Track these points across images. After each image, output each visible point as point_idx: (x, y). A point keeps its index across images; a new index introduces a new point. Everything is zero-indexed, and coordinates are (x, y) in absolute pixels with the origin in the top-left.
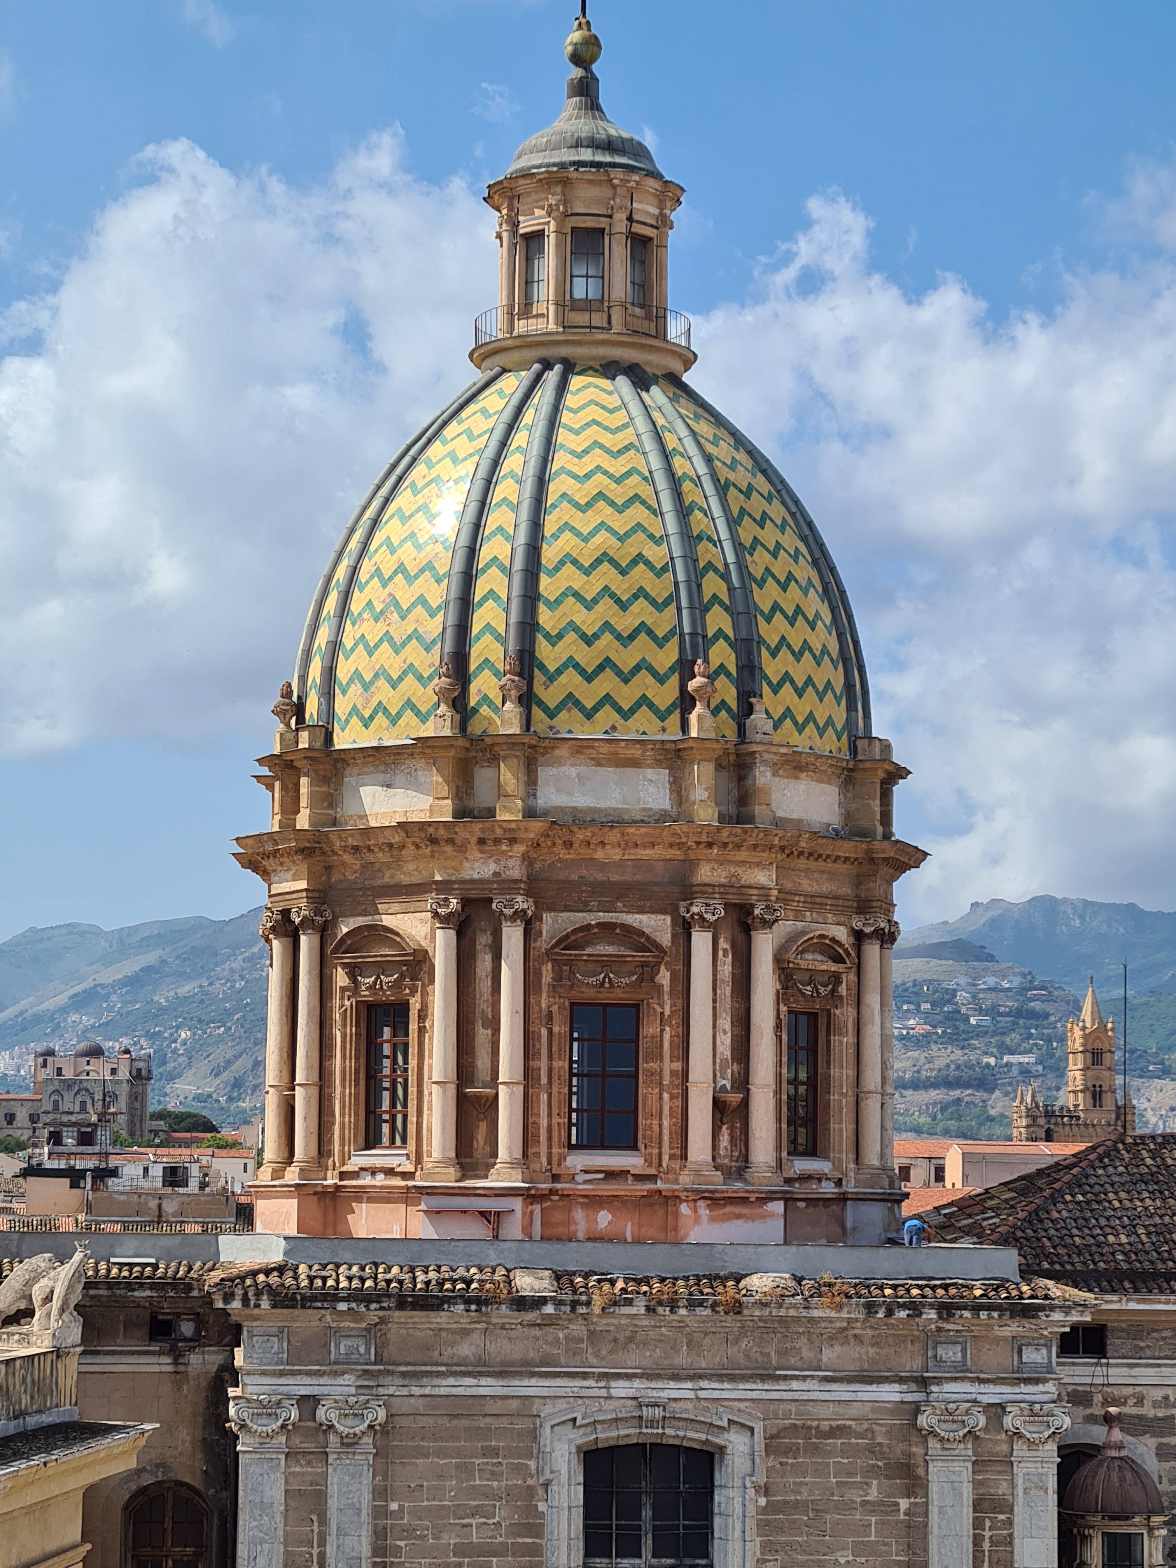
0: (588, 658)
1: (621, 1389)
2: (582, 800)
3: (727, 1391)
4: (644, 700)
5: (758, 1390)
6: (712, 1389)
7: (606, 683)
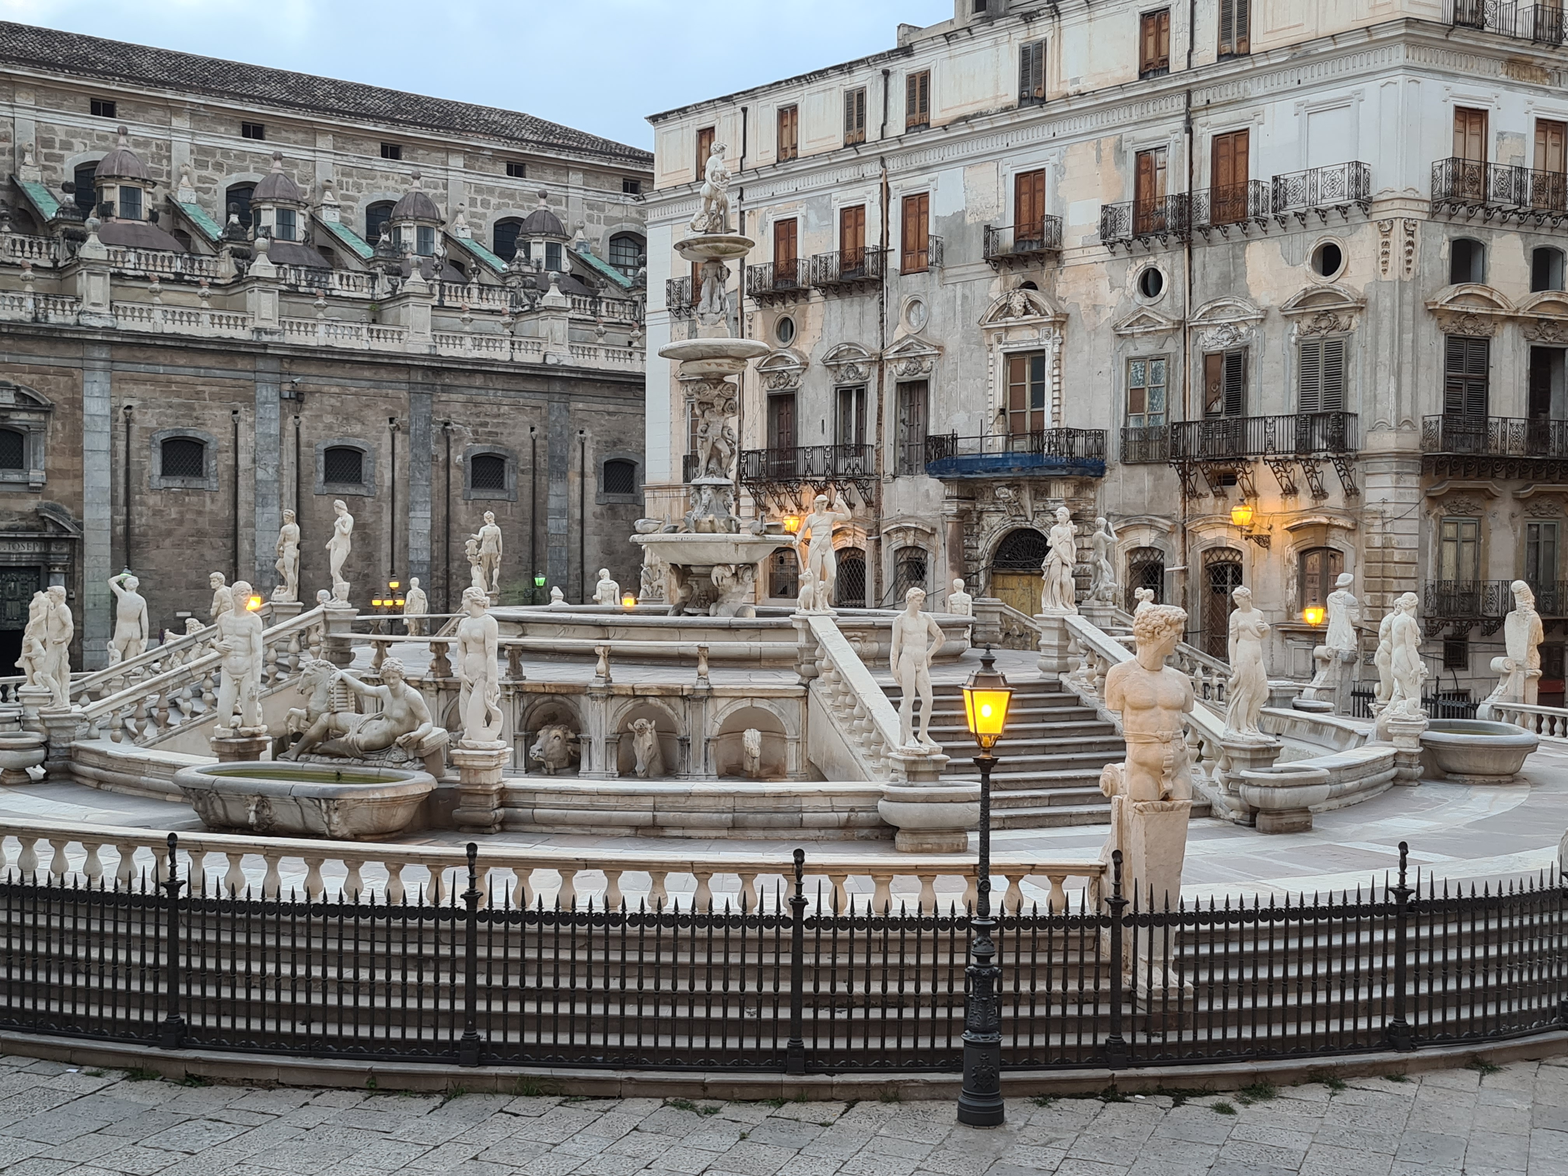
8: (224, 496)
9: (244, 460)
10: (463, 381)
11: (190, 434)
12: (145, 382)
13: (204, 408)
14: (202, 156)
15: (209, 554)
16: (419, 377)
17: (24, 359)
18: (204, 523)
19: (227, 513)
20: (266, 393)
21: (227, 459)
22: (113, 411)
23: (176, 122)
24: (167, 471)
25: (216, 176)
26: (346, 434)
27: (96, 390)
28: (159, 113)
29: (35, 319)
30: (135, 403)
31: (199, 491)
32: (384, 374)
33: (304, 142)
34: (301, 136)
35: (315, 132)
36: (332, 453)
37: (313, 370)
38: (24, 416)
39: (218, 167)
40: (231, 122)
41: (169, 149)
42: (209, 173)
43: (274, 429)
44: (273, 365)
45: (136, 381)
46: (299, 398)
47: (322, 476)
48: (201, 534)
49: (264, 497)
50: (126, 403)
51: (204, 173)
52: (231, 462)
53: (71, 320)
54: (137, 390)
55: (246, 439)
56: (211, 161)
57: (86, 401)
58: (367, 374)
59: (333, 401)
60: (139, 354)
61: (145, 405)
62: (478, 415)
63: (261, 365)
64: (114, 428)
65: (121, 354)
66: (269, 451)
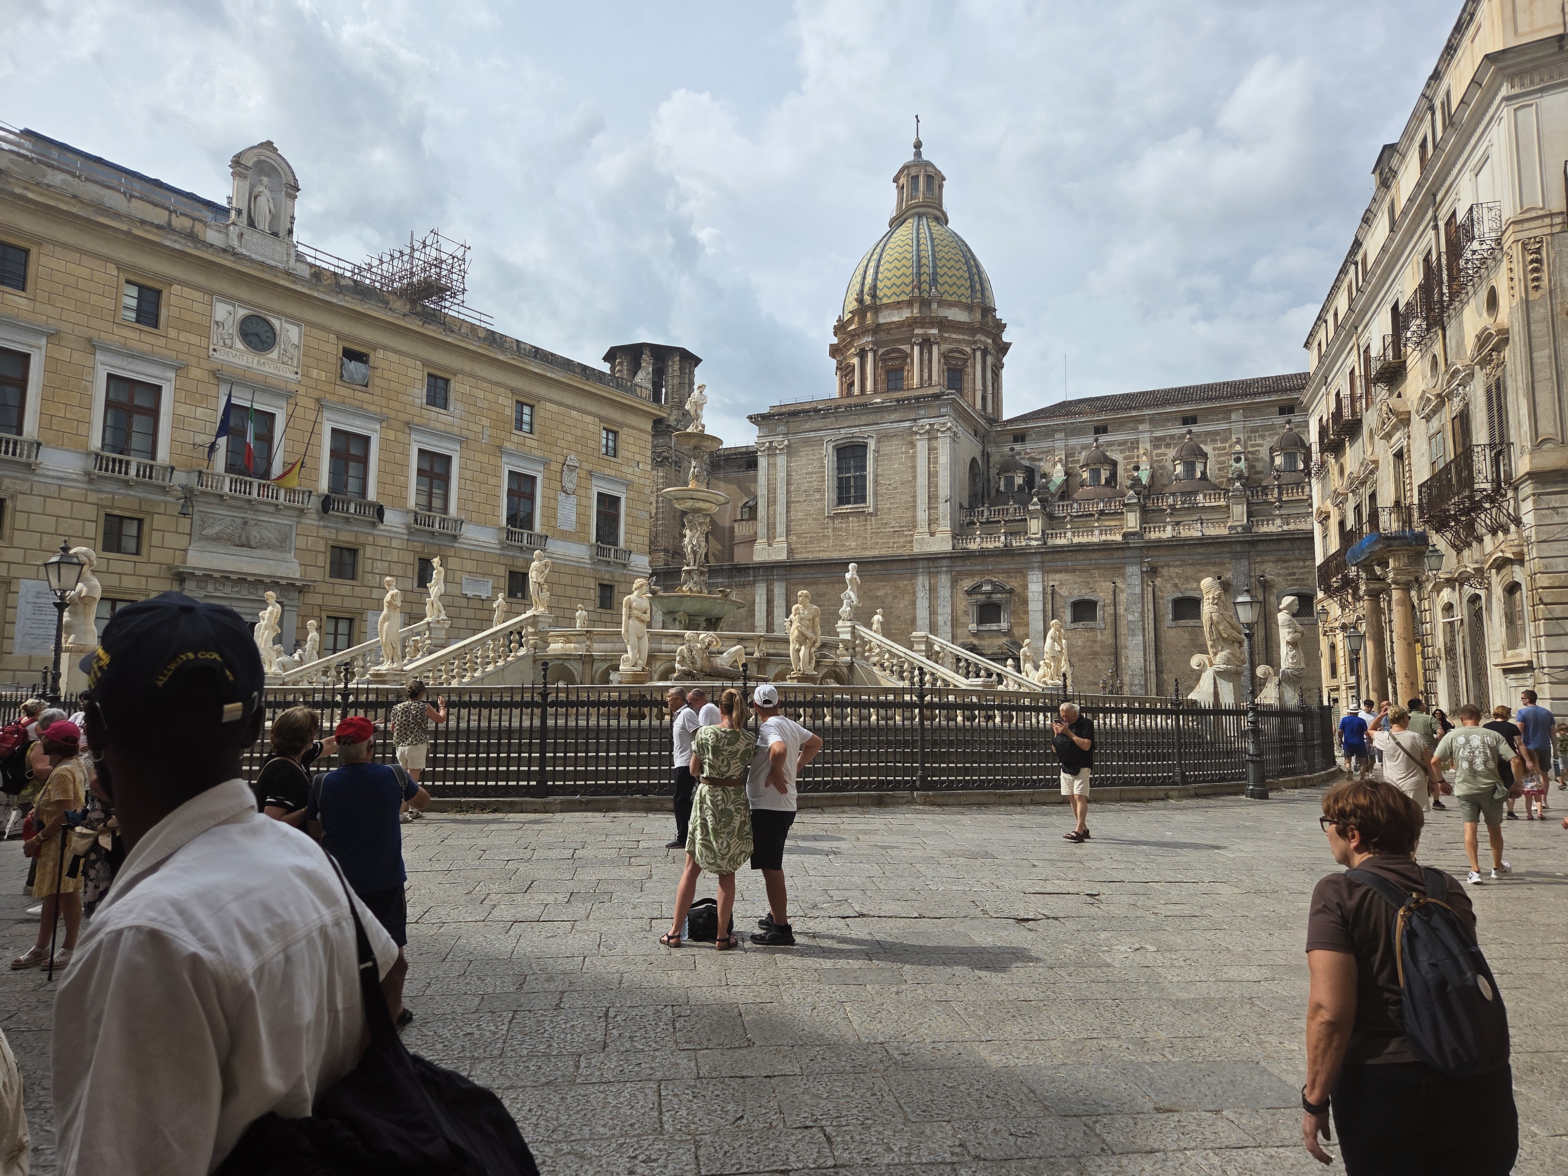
0: (889, 284)
1: (843, 431)
2: (888, 320)
3: (868, 428)
4: (903, 292)
5: (875, 427)
6: (863, 429)
7: (894, 289)
8: (1109, 632)
9: (1121, 610)
10: (1273, 546)
11: (1087, 598)
12: (1061, 572)
13: (1095, 582)
14: (1157, 442)
15: (1100, 665)
16: (1239, 548)
17: (999, 567)
18: (1097, 647)
19: (1110, 641)
20: (1133, 571)
21: (1110, 610)
22: (1044, 589)
23: (1141, 427)
24: (1076, 619)
25: (1167, 451)
26: (1187, 589)
27: (1035, 578)
28: (1132, 425)
29: (1006, 546)
30: (1056, 583)
31: (1092, 629)
32: (1212, 549)
33: (1223, 419)
34: (1221, 416)
35: (1231, 411)
36: (1177, 602)
37: (1163, 552)
38: (999, 596)
39: (1168, 446)
40: (1175, 419)
41: (1138, 443)
42: (1163, 450)
43: (1138, 590)
44: (1137, 553)
45: (1056, 572)
46: (1153, 572)
47: (1171, 616)
48: (1095, 653)
49: (1133, 630)
50: (1051, 584)
51: (1159, 451)
52: (1112, 612)
53: (1024, 543)
54: (1057, 576)
55: (1122, 597)
56: (1163, 444)
57: (1030, 585)
58: (1200, 550)
59: (1177, 570)
60: (1057, 556)
61: (1061, 584)
62: (1286, 568)
63: (1128, 553)
64: (1044, 598)
65: (1049, 557)
66: (1135, 604)
